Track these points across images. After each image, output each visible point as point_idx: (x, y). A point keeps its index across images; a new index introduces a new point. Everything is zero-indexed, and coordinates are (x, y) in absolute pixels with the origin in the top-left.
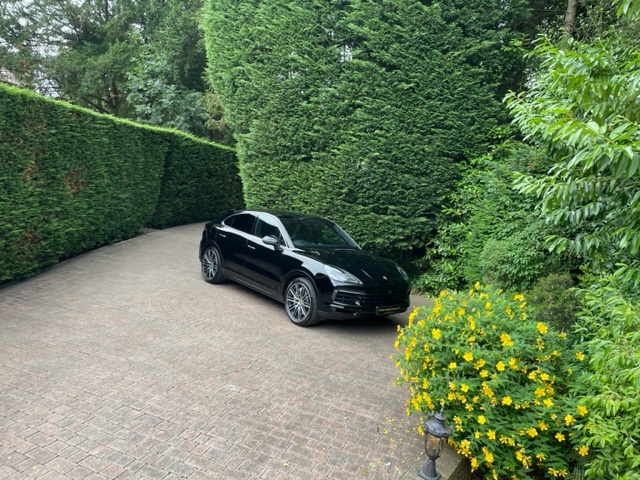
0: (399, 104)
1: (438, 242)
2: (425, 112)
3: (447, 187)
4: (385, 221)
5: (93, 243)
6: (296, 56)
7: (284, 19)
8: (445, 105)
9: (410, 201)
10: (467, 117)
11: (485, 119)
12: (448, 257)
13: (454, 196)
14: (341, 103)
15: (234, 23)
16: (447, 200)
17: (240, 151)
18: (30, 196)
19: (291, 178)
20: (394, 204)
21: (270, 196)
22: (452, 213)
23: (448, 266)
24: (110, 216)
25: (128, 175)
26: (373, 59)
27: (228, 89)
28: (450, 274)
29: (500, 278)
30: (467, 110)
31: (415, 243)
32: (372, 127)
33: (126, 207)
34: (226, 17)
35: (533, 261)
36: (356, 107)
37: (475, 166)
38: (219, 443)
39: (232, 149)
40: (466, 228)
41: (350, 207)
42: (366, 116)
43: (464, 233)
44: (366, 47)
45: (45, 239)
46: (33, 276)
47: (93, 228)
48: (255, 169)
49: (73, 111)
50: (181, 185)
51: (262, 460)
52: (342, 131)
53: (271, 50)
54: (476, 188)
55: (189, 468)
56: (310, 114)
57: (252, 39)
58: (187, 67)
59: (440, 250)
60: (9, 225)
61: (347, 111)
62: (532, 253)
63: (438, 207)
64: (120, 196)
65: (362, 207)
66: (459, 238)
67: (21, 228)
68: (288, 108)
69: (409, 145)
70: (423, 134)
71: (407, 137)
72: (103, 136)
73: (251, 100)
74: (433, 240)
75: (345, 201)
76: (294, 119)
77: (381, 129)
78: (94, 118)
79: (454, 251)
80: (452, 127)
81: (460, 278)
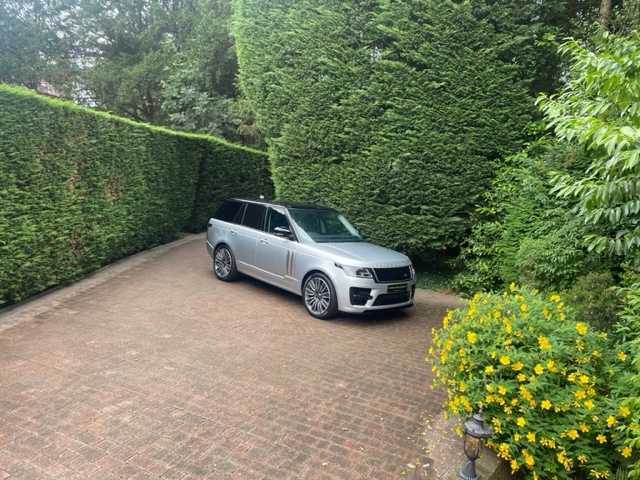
0: (430, 103)
1: (472, 242)
2: (457, 110)
3: (481, 185)
4: (417, 221)
5: (133, 249)
6: (326, 60)
7: (314, 23)
8: (478, 103)
9: (443, 200)
10: (501, 114)
11: (519, 115)
12: (483, 256)
13: (487, 194)
14: (371, 104)
15: (264, 29)
16: (481, 199)
17: (272, 155)
18: (74, 204)
19: (323, 180)
20: (427, 204)
21: (301, 198)
22: (487, 212)
23: (484, 266)
24: (148, 222)
25: (165, 182)
26: (403, 59)
27: (259, 95)
28: (486, 274)
29: (537, 278)
30: (500, 107)
31: (448, 243)
32: (403, 127)
33: (162, 212)
34: (257, 23)
35: (571, 260)
36: (386, 107)
37: (509, 163)
38: (259, 442)
39: (264, 153)
40: (501, 227)
41: (382, 208)
42: (396, 117)
43: (499, 231)
44: (395, 47)
45: (88, 245)
46: (78, 281)
47: (133, 233)
48: (287, 172)
49: (111, 121)
50: (214, 189)
51: (301, 459)
52: (373, 132)
53: (301, 55)
54: (510, 186)
55: (231, 466)
56: (341, 117)
57: (282, 44)
58: (219, 73)
59: (475, 249)
60: (55, 233)
61: (378, 111)
62: (571, 251)
63: (471, 206)
64: (157, 202)
65: (394, 208)
66: (494, 237)
67: (65, 235)
68: (319, 111)
69: (441, 144)
70: (455, 133)
71: (439, 136)
72: (140, 144)
73: (282, 104)
74: (467, 240)
75: (375, 201)
76: (324, 122)
77: (412, 129)
78: (132, 128)
79: (489, 251)
80: (484, 125)
81: (496, 278)
